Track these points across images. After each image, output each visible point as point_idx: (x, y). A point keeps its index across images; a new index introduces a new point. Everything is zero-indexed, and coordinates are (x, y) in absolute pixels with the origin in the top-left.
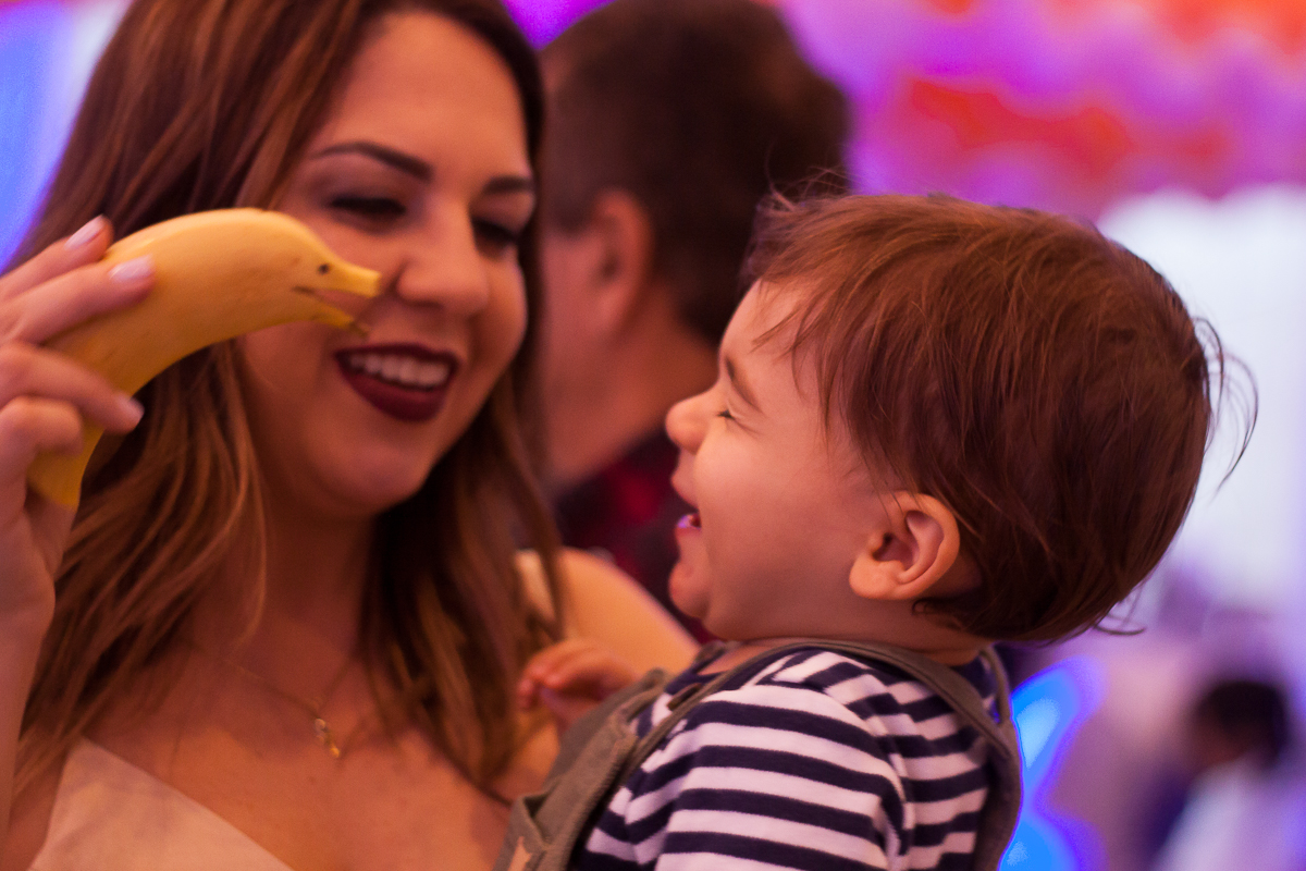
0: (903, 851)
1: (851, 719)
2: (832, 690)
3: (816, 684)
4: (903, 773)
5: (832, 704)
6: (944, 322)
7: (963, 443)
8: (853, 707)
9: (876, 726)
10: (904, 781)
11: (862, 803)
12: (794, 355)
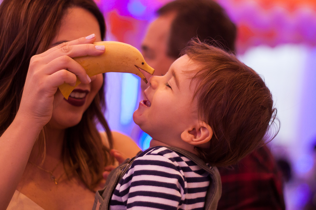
0: (185, 193)
1: (170, 161)
2: (165, 155)
3: (161, 154)
4: (183, 175)
5: (165, 158)
6: (230, 89)
7: (222, 117)
8: (170, 159)
9: (176, 164)
10: (184, 176)
11: (174, 181)
12: (192, 80)
